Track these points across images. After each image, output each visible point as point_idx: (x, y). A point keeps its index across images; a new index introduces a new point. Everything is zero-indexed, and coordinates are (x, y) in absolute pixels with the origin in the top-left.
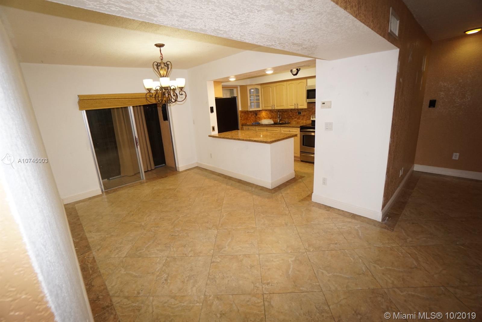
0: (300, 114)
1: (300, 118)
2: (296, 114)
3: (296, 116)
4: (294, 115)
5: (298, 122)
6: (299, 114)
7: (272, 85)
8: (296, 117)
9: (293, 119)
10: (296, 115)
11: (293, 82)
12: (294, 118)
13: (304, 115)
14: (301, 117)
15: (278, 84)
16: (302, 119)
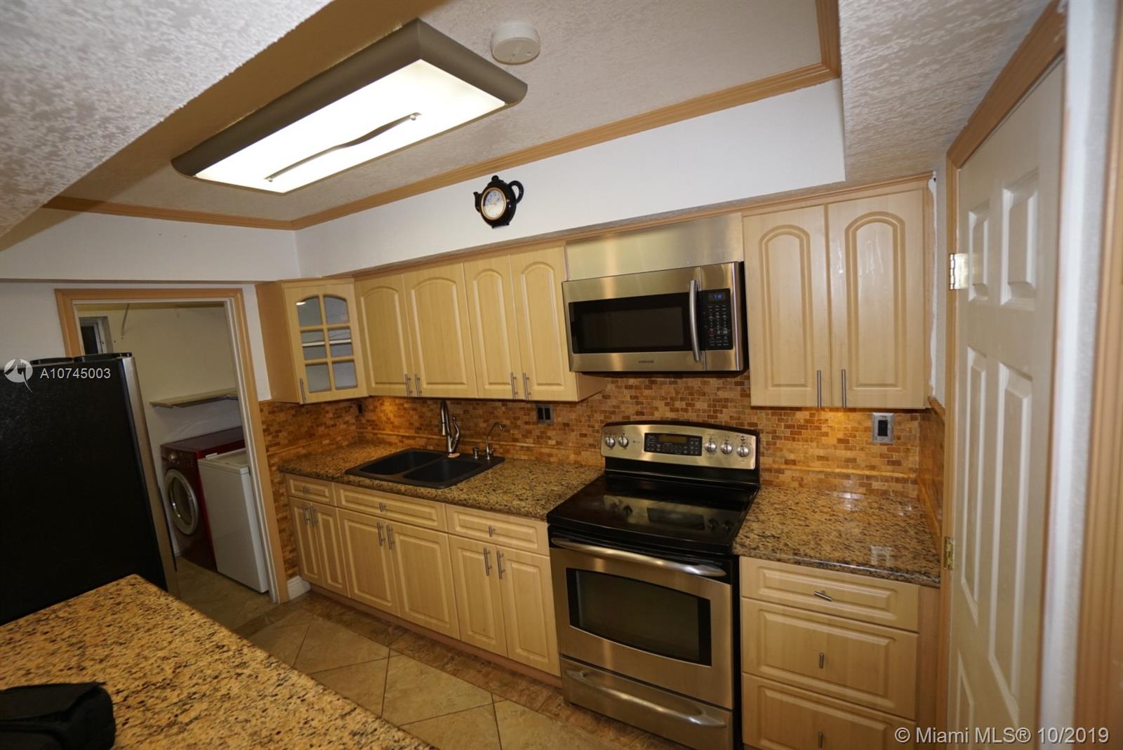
0: (548, 417)
1: (550, 438)
2: (526, 418)
3: (527, 427)
4: (519, 423)
5: (541, 454)
6: (540, 417)
7: (403, 277)
8: (530, 432)
9: (516, 440)
10: (526, 423)
11: (494, 262)
12: (520, 436)
13: (566, 425)
14: (550, 433)
15: (426, 273)
16: (558, 443)
